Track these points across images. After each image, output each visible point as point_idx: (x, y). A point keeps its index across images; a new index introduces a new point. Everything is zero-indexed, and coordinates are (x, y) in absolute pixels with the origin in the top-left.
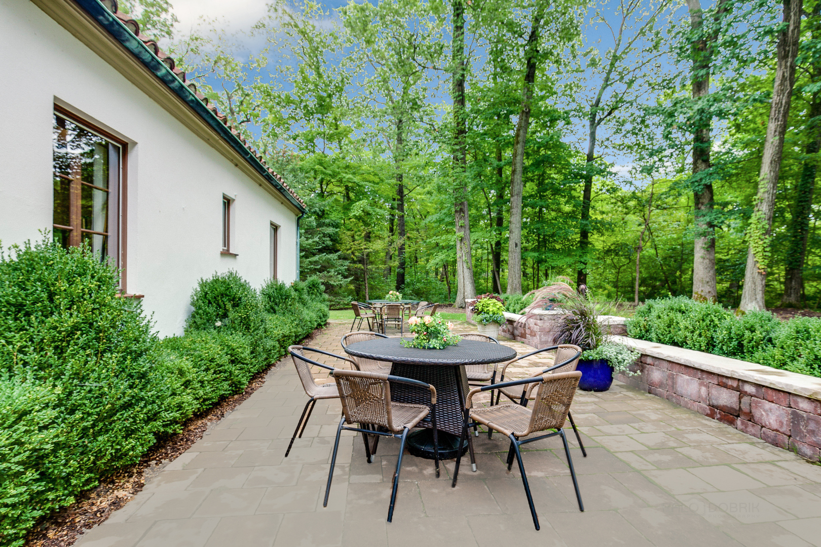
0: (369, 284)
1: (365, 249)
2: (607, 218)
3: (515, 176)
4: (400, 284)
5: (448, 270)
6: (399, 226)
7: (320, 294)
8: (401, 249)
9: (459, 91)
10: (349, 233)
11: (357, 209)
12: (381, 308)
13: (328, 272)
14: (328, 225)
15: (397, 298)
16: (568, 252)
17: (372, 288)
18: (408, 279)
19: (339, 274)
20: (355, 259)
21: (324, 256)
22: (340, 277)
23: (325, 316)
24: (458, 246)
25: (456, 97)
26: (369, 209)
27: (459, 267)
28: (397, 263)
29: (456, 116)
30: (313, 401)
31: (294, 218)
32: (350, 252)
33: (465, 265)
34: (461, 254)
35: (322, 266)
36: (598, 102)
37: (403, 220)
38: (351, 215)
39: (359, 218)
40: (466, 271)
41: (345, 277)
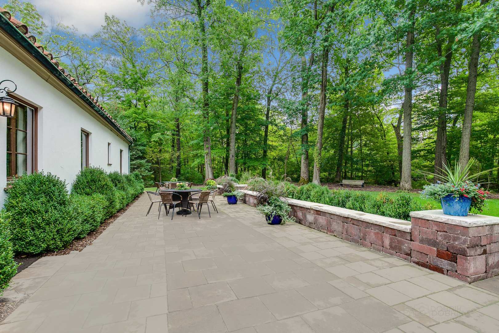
0: (161, 174)
1: (160, 157)
2: (274, 144)
3: (232, 125)
4: (178, 174)
5: (201, 167)
6: (177, 144)
7: (140, 179)
8: (179, 157)
9: (205, 85)
10: (151, 149)
11: (156, 137)
12: (168, 185)
13: (141, 169)
14: (140, 145)
15: (175, 180)
16: (257, 159)
17: (163, 177)
18: (182, 172)
19: (146, 170)
20: (154, 162)
21: (138, 161)
22: (147, 171)
23: (143, 189)
24: (205, 157)
25: (204, 88)
26: (161, 137)
27: (206, 166)
28: (176, 164)
29: (204, 97)
30: (153, 203)
31: (127, 146)
32: (151, 159)
33: (209, 166)
34: (207, 161)
35: (138, 166)
36: (271, 90)
37: (179, 141)
38: (152, 140)
39: (156, 142)
40: (209, 168)
41: (149, 171)
